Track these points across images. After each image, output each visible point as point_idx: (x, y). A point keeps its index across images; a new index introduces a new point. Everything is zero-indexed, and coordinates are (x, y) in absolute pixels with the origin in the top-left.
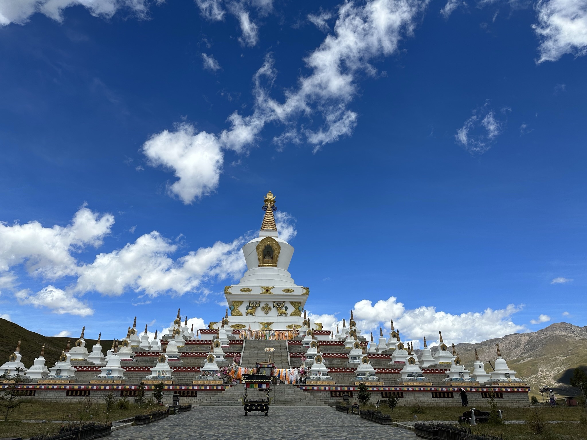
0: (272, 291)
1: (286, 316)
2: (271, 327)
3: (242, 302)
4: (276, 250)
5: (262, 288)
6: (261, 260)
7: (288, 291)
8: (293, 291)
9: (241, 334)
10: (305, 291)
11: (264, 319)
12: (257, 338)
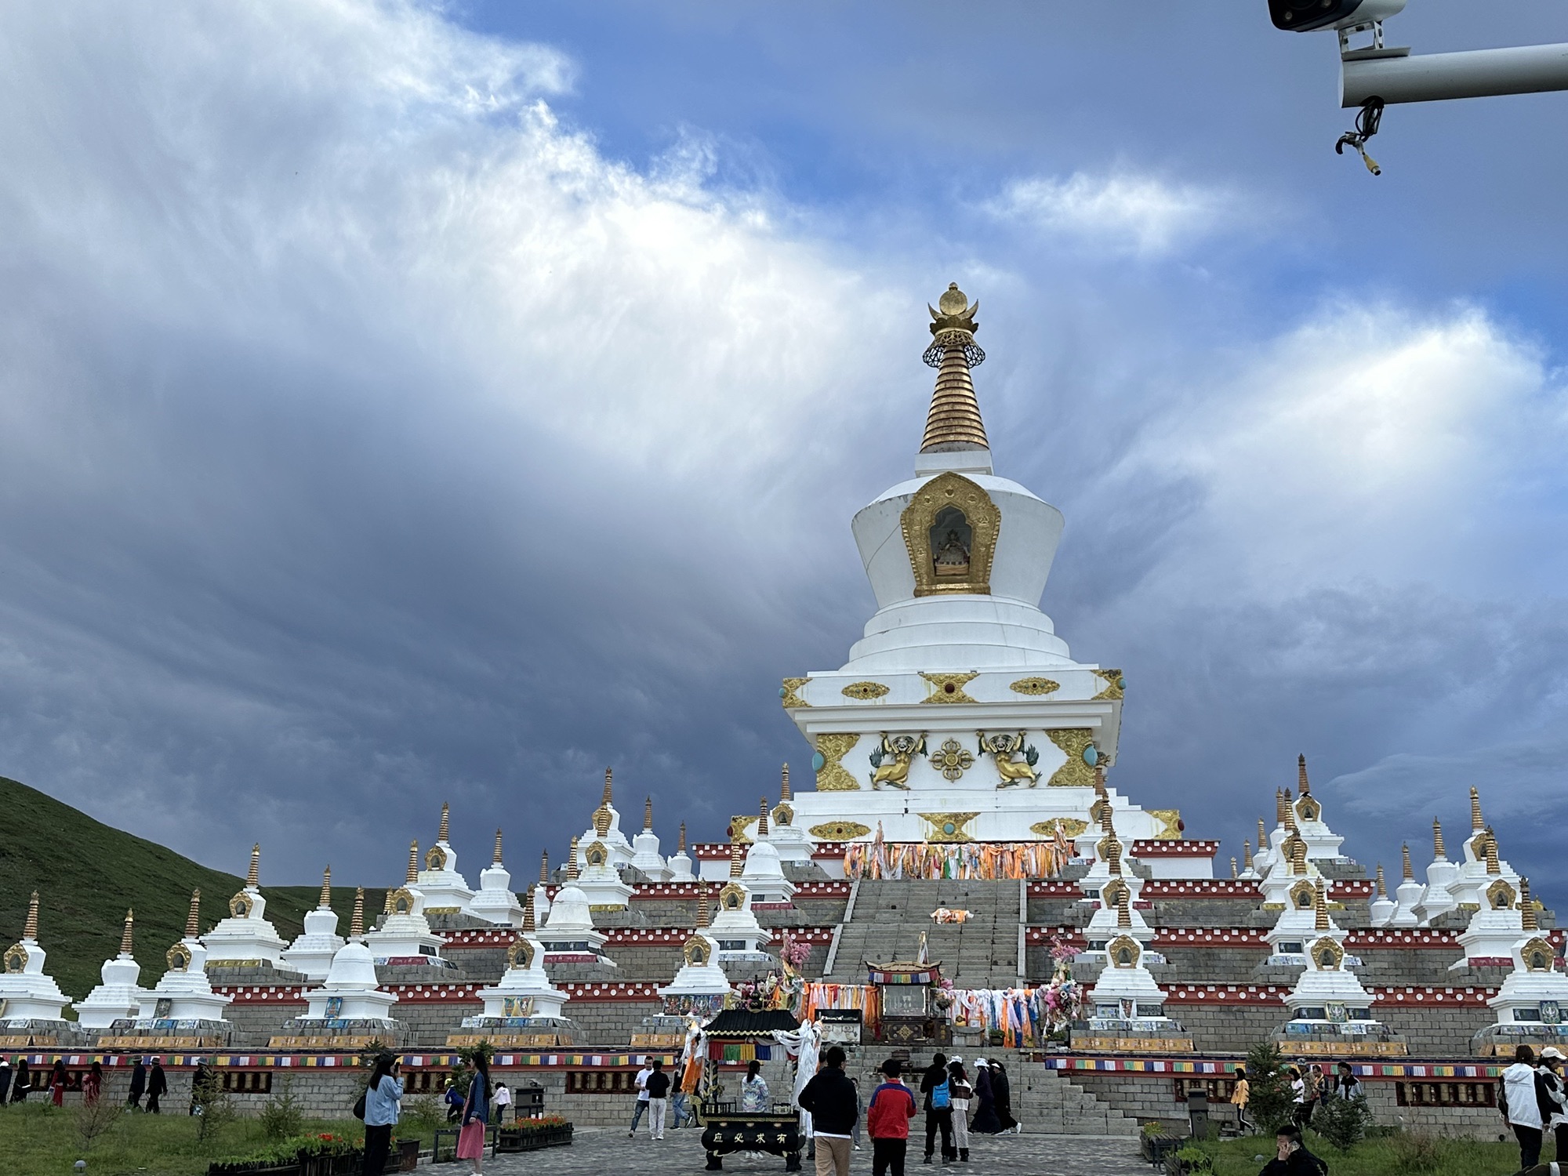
0: (968, 690)
1: (1032, 787)
2: (969, 830)
3: (853, 737)
4: (980, 525)
5: (929, 679)
6: (923, 571)
7: (1035, 686)
8: (1055, 686)
9: (848, 856)
10: (1104, 684)
11: (944, 802)
12: (911, 874)
